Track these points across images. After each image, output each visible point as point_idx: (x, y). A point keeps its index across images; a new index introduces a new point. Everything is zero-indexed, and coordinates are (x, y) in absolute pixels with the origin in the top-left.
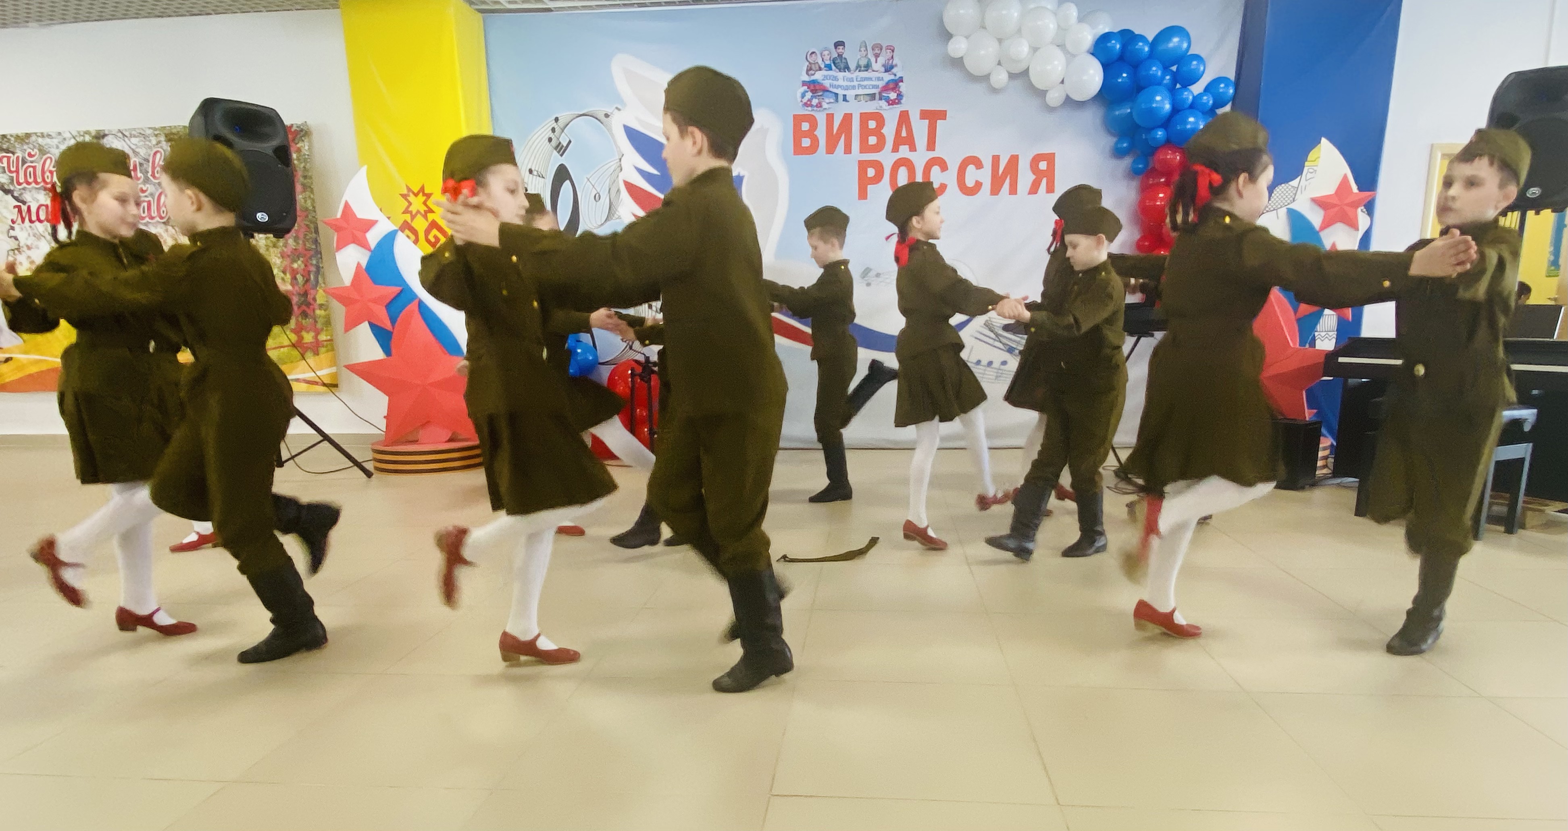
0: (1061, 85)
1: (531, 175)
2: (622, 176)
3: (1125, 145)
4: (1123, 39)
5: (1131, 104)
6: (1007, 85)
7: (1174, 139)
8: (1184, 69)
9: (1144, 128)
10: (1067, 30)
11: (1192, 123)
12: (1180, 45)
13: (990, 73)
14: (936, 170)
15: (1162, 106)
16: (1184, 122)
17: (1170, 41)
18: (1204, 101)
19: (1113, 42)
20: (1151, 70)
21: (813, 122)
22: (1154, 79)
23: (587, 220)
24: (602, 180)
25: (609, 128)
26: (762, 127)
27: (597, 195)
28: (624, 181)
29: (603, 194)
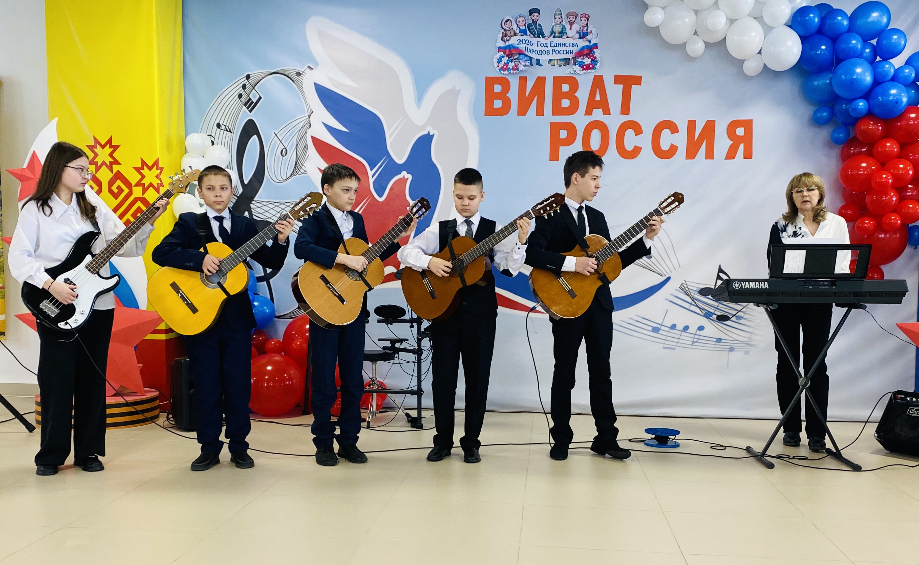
0: (759, 55)
1: (219, 130)
2: (311, 133)
3: (824, 114)
4: (821, 14)
5: (832, 75)
6: (703, 54)
7: (876, 110)
8: (884, 42)
9: (844, 99)
10: (764, 4)
11: (894, 95)
12: (880, 19)
13: (686, 42)
14: (630, 133)
15: (863, 78)
16: (886, 94)
17: (869, 16)
18: (906, 74)
19: (811, 15)
20: (851, 43)
21: (506, 84)
22: (855, 52)
23: (272, 174)
24: (290, 135)
25: (300, 86)
26: (454, 88)
27: (284, 150)
28: (312, 137)
29: (290, 149)
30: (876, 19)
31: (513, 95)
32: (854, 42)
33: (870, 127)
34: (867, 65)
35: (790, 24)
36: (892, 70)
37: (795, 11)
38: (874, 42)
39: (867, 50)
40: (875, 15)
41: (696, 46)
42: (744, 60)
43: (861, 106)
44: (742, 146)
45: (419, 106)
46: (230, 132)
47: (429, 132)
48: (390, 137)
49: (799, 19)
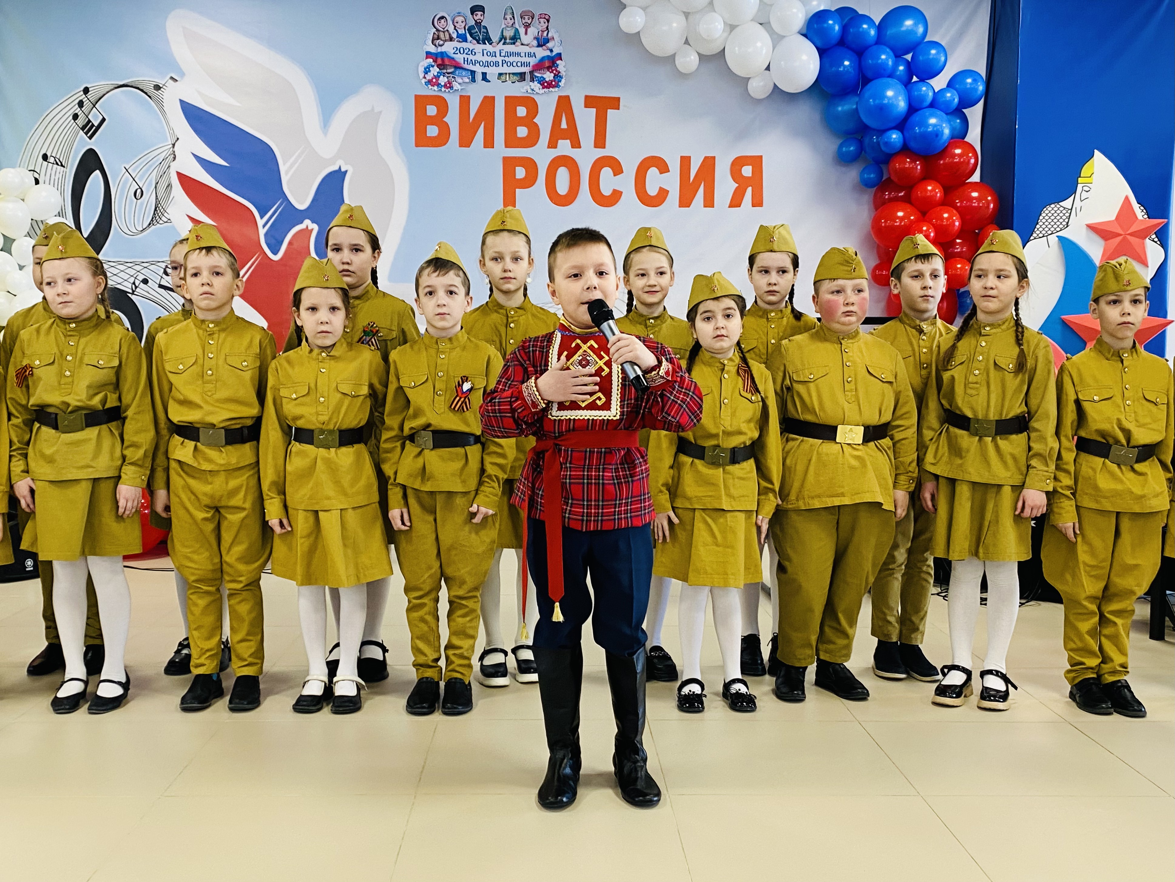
0: (768, 72)
1: (45, 163)
2: (175, 167)
3: (852, 148)
4: (842, 19)
5: (856, 99)
6: (697, 69)
7: (913, 144)
8: (921, 58)
9: (874, 130)
10: (771, 5)
11: (934, 126)
12: (915, 29)
13: (675, 54)
14: (606, 172)
15: (895, 103)
16: (923, 123)
17: (901, 24)
18: (948, 99)
19: (831, 22)
20: (879, 58)
21: (443, 106)
22: (884, 70)
23: (122, 224)
24: (148, 170)
25: (160, 103)
26: (373, 109)
27: (139, 191)
28: (179, 174)
29: (148, 190)
30: (909, 28)
31: (453, 119)
32: (883, 57)
33: (907, 165)
34: (900, 87)
35: (804, 32)
36: (931, 94)
37: (811, 15)
38: (909, 57)
39: (901, 68)
40: (909, 23)
41: (688, 59)
42: (750, 78)
43: (894, 139)
44: (749, 190)
45: (325, 133)
46: (62, 165)
47: (340, 167)
48: (287, 173)
49: (815, 26)
